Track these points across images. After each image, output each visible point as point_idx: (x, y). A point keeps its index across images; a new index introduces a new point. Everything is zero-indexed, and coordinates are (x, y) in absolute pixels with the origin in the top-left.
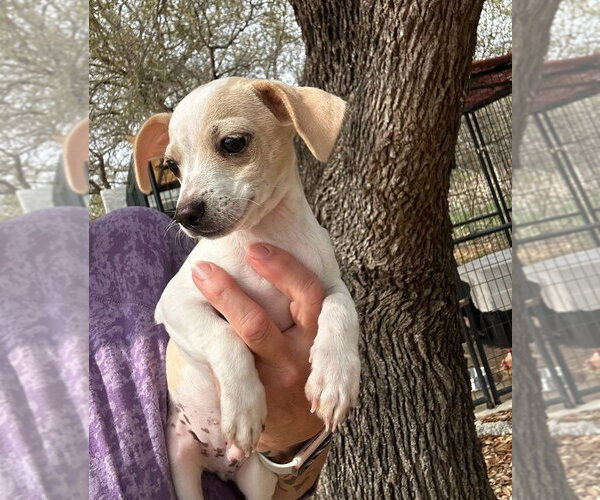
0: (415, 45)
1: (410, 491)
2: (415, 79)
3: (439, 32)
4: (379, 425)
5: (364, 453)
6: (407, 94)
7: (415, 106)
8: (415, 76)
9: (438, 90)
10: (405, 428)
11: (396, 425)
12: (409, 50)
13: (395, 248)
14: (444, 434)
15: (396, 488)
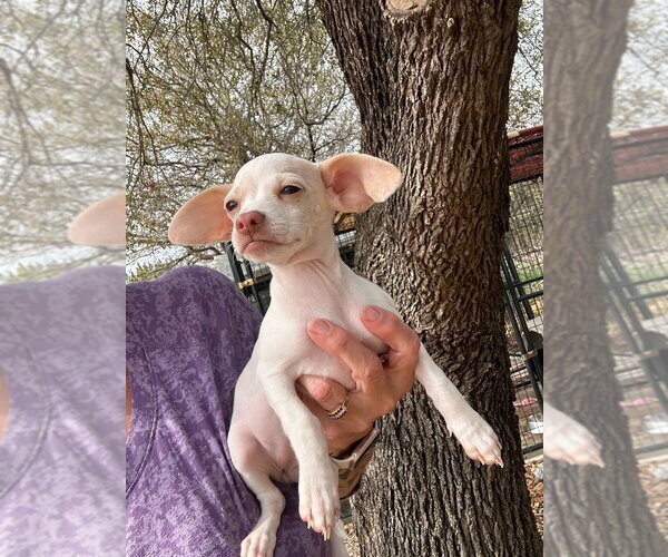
0: (440, 104)
1: (455, 545)
2: (443, 141)
3: (464, 88)
4: (425, 481)
5: (412, 507)
6: (436, 158)
7: (445, 170)
8: (442, 138)
9: (469, 151)
10: (451, 485)
11: (442, 482)
12: (435, 110)
13: (440, 313)
14: (490, 491)
15: (442, 541)
